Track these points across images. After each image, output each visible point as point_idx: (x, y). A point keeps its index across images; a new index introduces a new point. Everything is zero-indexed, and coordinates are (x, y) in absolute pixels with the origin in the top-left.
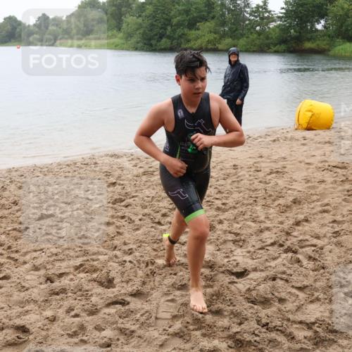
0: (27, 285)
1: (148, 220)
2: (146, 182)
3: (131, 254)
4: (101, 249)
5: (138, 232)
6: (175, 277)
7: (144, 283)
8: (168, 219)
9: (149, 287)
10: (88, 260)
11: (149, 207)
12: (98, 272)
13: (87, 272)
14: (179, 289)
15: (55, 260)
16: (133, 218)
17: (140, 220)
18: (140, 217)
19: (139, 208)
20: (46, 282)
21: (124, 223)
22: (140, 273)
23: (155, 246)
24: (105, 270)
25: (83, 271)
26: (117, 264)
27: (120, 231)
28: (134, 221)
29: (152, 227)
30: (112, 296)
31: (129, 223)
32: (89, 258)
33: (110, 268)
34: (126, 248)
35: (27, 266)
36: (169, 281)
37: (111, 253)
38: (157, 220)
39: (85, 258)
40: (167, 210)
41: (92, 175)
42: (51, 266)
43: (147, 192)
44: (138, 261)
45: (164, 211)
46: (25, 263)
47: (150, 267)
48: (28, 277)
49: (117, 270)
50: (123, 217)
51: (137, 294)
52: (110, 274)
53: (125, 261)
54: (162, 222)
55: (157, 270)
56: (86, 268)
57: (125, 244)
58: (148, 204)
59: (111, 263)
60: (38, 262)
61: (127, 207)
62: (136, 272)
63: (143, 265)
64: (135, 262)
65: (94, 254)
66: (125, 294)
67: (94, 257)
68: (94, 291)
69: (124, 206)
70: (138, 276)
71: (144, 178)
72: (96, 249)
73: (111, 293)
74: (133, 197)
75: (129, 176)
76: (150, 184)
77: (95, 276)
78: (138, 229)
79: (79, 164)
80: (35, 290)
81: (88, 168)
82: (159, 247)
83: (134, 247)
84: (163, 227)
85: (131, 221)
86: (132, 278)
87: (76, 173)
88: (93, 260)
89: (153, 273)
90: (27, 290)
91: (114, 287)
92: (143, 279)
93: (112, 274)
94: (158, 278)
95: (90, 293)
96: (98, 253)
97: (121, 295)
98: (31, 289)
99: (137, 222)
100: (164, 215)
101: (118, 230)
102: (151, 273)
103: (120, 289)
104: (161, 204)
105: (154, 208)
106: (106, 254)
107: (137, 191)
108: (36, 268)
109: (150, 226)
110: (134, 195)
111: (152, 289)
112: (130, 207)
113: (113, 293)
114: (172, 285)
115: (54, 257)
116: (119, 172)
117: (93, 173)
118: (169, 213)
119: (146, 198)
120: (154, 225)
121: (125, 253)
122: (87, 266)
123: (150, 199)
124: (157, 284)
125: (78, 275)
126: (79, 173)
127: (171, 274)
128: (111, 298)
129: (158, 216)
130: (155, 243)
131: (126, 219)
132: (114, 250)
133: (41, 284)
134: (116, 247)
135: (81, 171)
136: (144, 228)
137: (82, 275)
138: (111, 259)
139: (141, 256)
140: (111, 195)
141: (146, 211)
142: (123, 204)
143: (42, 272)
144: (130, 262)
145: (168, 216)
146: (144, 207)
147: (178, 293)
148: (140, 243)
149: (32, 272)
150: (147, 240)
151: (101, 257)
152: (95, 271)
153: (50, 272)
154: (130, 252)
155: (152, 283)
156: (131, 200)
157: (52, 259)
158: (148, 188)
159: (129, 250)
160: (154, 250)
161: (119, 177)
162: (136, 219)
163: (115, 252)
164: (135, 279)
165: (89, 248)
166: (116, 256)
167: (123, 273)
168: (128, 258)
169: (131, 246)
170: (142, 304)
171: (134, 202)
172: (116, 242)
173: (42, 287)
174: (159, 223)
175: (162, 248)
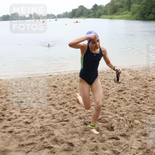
0: (76, 125)
1: (133, 101)
2: (135, 83)
3: (123, 116)
4: (110, 113)
5: (128, 106)
6: (143, 129)
7: (128, 131)
8: (143, 101)
9: (130, 133)
10: (103, 117)
11: (134, 95)
12: (107, 123)
13: (102, 122)
14: (143, 136)
15: (89, 115)
16: (126, 99)
17: (130, 101)
18: (130, 99)
19: (130, 95)
20: (84, 125)
21: (122, 102)
22: (126, 126)
23: (135, 114)
24: (110, 123)
25: (100, 122)
26: (116, 120)
27: (120, 105)
28: (126, 101)
29: (135, 105)
30: (112, 135)
31: (124, 102)
32: (104, 116)
33: (113, 122)
34: (121, 113)
35: (77, 117)
36: (139, 131)
37: (114, 115)
38: (137, 102)
39: (102, 116)
40: (143, 97)
41: (110, 78)
42: (87, 118)
43: (135, 88)
44: (126, 120)
45: (141, 97)
46: (76, 115)
47: (131, 124)
48: (76, 122)
49: (116, 123)
50: (122, 99)
51: (123, 135)
52: (112, 125)
53: (120, 119)
54: (140, 102)
55: (134, 125)
56: (102, 121)
57: (121, 111)
58: (134, 93)
59: (114, 120)
60: (81, 116)
61: (124, 94)
62: (124, 125)
63: (128, 122)
64: (124, 120)
65: (106, 114)
66: (118, 135)
67: (106, 116)
68: (104, 131)
69: (123, 93)
70: (125, 127)
71: (134, 81)
72: (108, 112)
73: (111, 133)
74: (128, 89)
75: (127, 79)
76: (137, 84)
77: (105, 124)
78: (128, 105)
79: (105, 73)
80: (79, 128)
81: (109, 75)
82: (137, 115)
83: (125, 113)
84: (140, 105)
85: (125, 101)
86: (122, 127)
87: (103, 76)
88: (106, 117)
89: (132, 126)
90: (75, 127)
91: (113, 131)
92: (127, 129)
93: (113, 125)
94: (134, 129)
95: (102, 132)
96: (108, 114)
97: (116, 135)
98: (77, 127)
99: (128, 102)
100: (141, 99)
101: (118, 105)
102: (131, 126)
103: (116, 132)
104: (141, 94)
105: (137, 96)
106: (112, 115)
107: (130, 87)
108: (80, 118)
109: (134, 104)
110: (128, 88)
111: (131, 134)
112: (125, 94)
113: (113, 133)
114: (141, 133)
115: (89, 114)
116: (123, 77)
117: (111, 77)
118: (144, 99)
119: (134, 91)
120: (136, 104)
121: (121, 115)
122: (102, 120)
123: (135, 91)
124: (133, 132)
125: (98, 123)
126: (105, 77)
127: (141, 128)
128: (111, 135)
129: (138, 100)
130: (135, 112)
131: (123, 100)
132: (116, 113)
133: (82, 125)
134: (117, 112)
135: (106, 76)
136: (131, 104)
137: (100, 124)
138: (114, 118)
139: (128, 118)
140: (118, 88)
141: (133, 97)
142: (123, 92)
143: (83, 120)
144: (122, 120)
145: (143, 100)
146: (132, 95)
147: (143, 137)
148: (128, 111)
149: (79, 120)
150: (132, 111)
151: (110, 116)
152: (106, 122)
153: (86, 121)
154: (123, 115)
155: (131, 131)
156: (126, 91)
157: (87, 115)
158: (135, 86)
159: (123, 114)
160: (135, 115)
161: (123, 80)
162: (128, 100)
163: (116, 115)
164: (124, 128)
165: (105, 112)
166: (116, 117)
167: (118, 125)
168: (121, 118)
169: (124, 113)
170: (125, 140)
171: (128, 92)
172: (117, 110)
173: (82, 127)
174: (139, 103)
175: (138, 115)
